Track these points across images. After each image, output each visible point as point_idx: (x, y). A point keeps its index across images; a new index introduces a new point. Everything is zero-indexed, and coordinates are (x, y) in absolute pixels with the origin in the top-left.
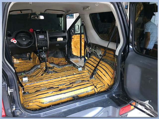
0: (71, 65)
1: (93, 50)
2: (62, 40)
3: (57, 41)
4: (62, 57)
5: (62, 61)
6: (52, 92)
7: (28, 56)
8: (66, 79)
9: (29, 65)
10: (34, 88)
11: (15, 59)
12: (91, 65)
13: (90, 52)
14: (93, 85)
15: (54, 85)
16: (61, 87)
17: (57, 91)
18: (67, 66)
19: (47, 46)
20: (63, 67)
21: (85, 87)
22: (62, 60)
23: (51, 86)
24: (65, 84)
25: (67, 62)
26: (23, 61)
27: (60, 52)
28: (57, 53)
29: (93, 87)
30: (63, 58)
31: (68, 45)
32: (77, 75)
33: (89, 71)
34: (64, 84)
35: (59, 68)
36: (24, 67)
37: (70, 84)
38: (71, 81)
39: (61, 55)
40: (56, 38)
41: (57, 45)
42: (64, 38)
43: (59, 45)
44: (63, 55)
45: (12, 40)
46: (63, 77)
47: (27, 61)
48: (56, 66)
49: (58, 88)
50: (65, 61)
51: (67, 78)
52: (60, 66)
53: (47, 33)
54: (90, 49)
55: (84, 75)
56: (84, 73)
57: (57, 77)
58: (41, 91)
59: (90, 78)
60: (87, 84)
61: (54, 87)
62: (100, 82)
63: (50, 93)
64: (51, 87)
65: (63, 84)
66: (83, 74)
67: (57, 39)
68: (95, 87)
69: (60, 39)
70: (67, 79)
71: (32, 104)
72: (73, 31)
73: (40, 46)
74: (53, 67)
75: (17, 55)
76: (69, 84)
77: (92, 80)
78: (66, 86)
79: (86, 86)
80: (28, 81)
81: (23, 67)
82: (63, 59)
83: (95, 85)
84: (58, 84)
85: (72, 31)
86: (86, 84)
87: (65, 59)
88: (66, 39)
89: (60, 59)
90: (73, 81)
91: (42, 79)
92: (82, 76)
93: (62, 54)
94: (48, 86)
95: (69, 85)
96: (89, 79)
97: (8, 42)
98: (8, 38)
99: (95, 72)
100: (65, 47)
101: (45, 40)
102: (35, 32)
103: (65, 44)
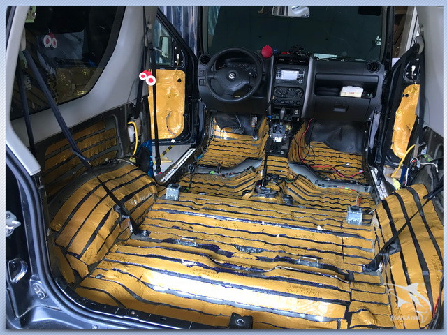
0: (366, 190)
1: (429, 160)
2: (360, 96)
3: (339, 95)
4: (354, 151)
5: (345, 166)
6: (190, 264)
7: (253, 124)
8: (278, 236)
9: (248, 151)
10: (173, 227)
11: (218, 128)
12: (388, 220)
13: (418, 166)
14: (347, 304)
15: (227, 241)
16: (239, 258)
17: (208, 268)
18: (347, 189)
19: (300, 108)
20: (333, 188)
21: (308, 296)
22: (348, 161)
23: (216, 241)
24: (262, 250)
25: (361, 171)
26: (236, 137)
27: (353, 136)
28: (340, 136)
29: (340, 311)
30: (355, 157)
31: (382, 117)
32: (327, 234)
33: (377, 237)
34: (257, 251)
35: (317, 186)
36: (232, 153)
37: (277, 259)
38: (290, 250)
39: (353, 143)
40: (340, 85)
41: (336, 110)
42: (369, 88)
43: (344, 110)
44: (360, 146)
45: (143, 76)
46: (274, 224)
47: (247, 137)
48: (309, 177)
49: (229, 255)
50: (360, 167)
51: (283, 233)
52: (323, 179)
53: (308, 64)
54: (423, 152)
55: (352, 247)
56: (358, 236)
57: (255, 218)
58: (175, 246)
59: (368, 266)
60: (326, 287)
61: (223, 248)
62: (386, 301)
63: (186, 263)
64: (215, 243)
65: (257, 249)
66: (349, 241)
67: (340, 89)
68: (348, 316)
69: (353, 92)
70: (281, 236)
71: (112, 277)
72: (413, 68)
73: (279, 103)
74: (297, 177)
75: (226, 118)
76: (273, 256)
77: (369, 278)
78: (259, 259)
79: (316, 296)
80: (178, 200)
81: (228, 153)
82: (355, 161)
83: (351, 309)
84: (240, 242)
85: (410, 69)
86: (322, 286)
87: (363, 162)
88: (374, 96)
89: (345, 156)
90: (294, 252)
91: (211, 207)
92: (343, 246)
93: (357, 143)
94: (210, 237)
95: (270, 260)
96: (360, 269)
97: (199, 78)
98: (201, 67)
99: (387, 255)
100: (369, 122)
101: (296, 86)
102: (273, 57)
103: (369, 110)
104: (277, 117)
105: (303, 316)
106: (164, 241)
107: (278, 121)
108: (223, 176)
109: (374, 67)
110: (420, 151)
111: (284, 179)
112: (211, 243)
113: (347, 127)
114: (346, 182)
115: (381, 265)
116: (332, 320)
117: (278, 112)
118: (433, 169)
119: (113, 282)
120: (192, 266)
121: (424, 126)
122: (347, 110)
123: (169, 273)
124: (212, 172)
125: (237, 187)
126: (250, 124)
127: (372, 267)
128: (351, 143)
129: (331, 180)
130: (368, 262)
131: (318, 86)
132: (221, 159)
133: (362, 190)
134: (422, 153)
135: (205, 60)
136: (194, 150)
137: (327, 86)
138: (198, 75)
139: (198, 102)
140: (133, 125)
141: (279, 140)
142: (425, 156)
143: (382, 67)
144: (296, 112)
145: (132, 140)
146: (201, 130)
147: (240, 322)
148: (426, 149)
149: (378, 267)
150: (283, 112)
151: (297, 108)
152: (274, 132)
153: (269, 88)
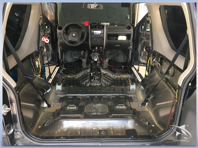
1: (157, 63)
2: (125, 39)
4: (123, 61)
18: (124, 76)
27: (122, 55)
28: (118, 56)
31: (133, 47)
41: (116, 45)
48: (109, 74)
53: (104, 28)
54: (154, 60)
72: (143, 27)
73: (94, 45)
88: (130, 39)
97: (58, 36)
98: (58, 31)
101: (100, 37)
104: (94, 51)
108: (74, 77)
109: (129, 28)
113: (120, 52)
115: (147, 103)
122: (120, 45)
124: (69, 76)
126: (81, 54)
127: (143, 104)
135: (60, 28)
136: (59, 67)
137: (112, 36)
141: (96, 60)
143: (132, 27)
146: (60, 58)
147: (103, 132)
151: (101, 46)
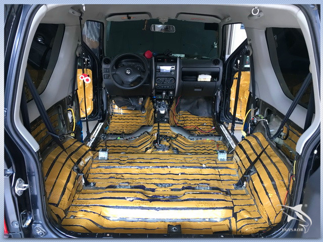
0: (219, 139)
1: (262, 117)
2: (209, 80)
3: (197, 80)
4: (207, 115)
5: (203, 125)
6: (132, 199)
7: (140, 103)
8: (180, 174)
9: (139, 121)
10: (110, 178)
11: (116, 107)
12: (245, 156)
13: (255, 122)
14: (232, 208)
15: (148, 181)
16: (160, 191)
17: (144, 200)
18: (208, 140)
19: (174, 90)
20: (199, 140)
21: (209, 207)
22: (204, 122)
23: (142, 182)
24: (173, 185)
25: (213, 128)
26: (129, 112)
27: (205, 105)
28: (198, 106)
29: (229, 213)
30: (208, 119)
31: (222, 92)
32: (209, 169)
33: (239, 166)
34: (169, 185)
35: (189, 140)
36: (128, 124)
37: (183, 188)
38: (189, 182)
39: (206, 110)
41: (195, 90)
42: (215, 75)
43: (200, 90)
44: (210, 112)
45: (82, 77)
46: (176, 167)
47: (137, 112)
48: (184, 134)
49: (153, 190)
50: (212, 125)
51: (183, 172)
52: (193, 135)
53: (177, 62)
55: (225, 175)
56: (227, 168)
57: (163, 165)
58: (116, 189)
59: (237, 185)
60: (218, 200)
61: (147, 186)
62: (253, 203)
63: (129, 199)
64: (142, 184)
65: (169, 184)
66: (223, 171)
67: (197, 77)
68: (235, 215)
69: (205, 78)
70: (182, 174)
71: (82, 216)
73: (160, 88)
74: (177, 136)
75: (121, 99)
76: (180, 187)
77: (239, 191)
78: (172, 190)
79: (214, 207)
80: (108, 159)
81: (126, 123)
82: (209, 122)
83: (236, 209)
84: (157, 181)
85: (237, 62)
86: (216, 200)
87: (213, 121)
88: (218, 80)
89: (202, 119)
90: (193, 183)
91: (133, 161)
92: (220, 175)
93: (208, 109)
94: (137, 180)
95: (179, 190)
96: (233, 187)
97: (103, 74)
98: (104, 66)
99: (249, 176)
100: (215, 96)
101: (170, 76)
102: (153, 58)
103: (215, 89)
104: (160, 97)
105: (208, 220)
106: (107, 188)
107: (161, 100)
108: (127, 140)
109: (216, 62)
110: (255, 113)
111: (170, 138)
112: (139, 184)
113: (201, 100)
114: (207, 136)
115: (245, 183)
116: (225, 219)
117: (161, 93)
118: (265, 123)
119: (83, 218)
120: (133, 200)
121: (256, 98)
122: (202, 90)
123: (119, 207)
124: (119, 138)
125: (139, 146)
126: (138, 102)
127: (239, 184)
128: (205, 110)
129: (198, 136)
130: (236, 182)
131: (184, 75)
132: (122, 128)
133: (217, 139)
134: (256, 114)
135: (107, 62)
136: (102, 124)
137: (189, 75)
138: (103, 72)
139: (101, 90)
140: (71, 111)
141: (163, 112)
142: (260, 116)
143: (221, 62)
144: (171, 93)
145: (70, 121)
146: (105, 108)
147: (174, 229)
148: (258, 111)
149: (243, 184)
150: (164, 94)
151: (171, 90)
152: (159, 107)
153: (152, 78)
